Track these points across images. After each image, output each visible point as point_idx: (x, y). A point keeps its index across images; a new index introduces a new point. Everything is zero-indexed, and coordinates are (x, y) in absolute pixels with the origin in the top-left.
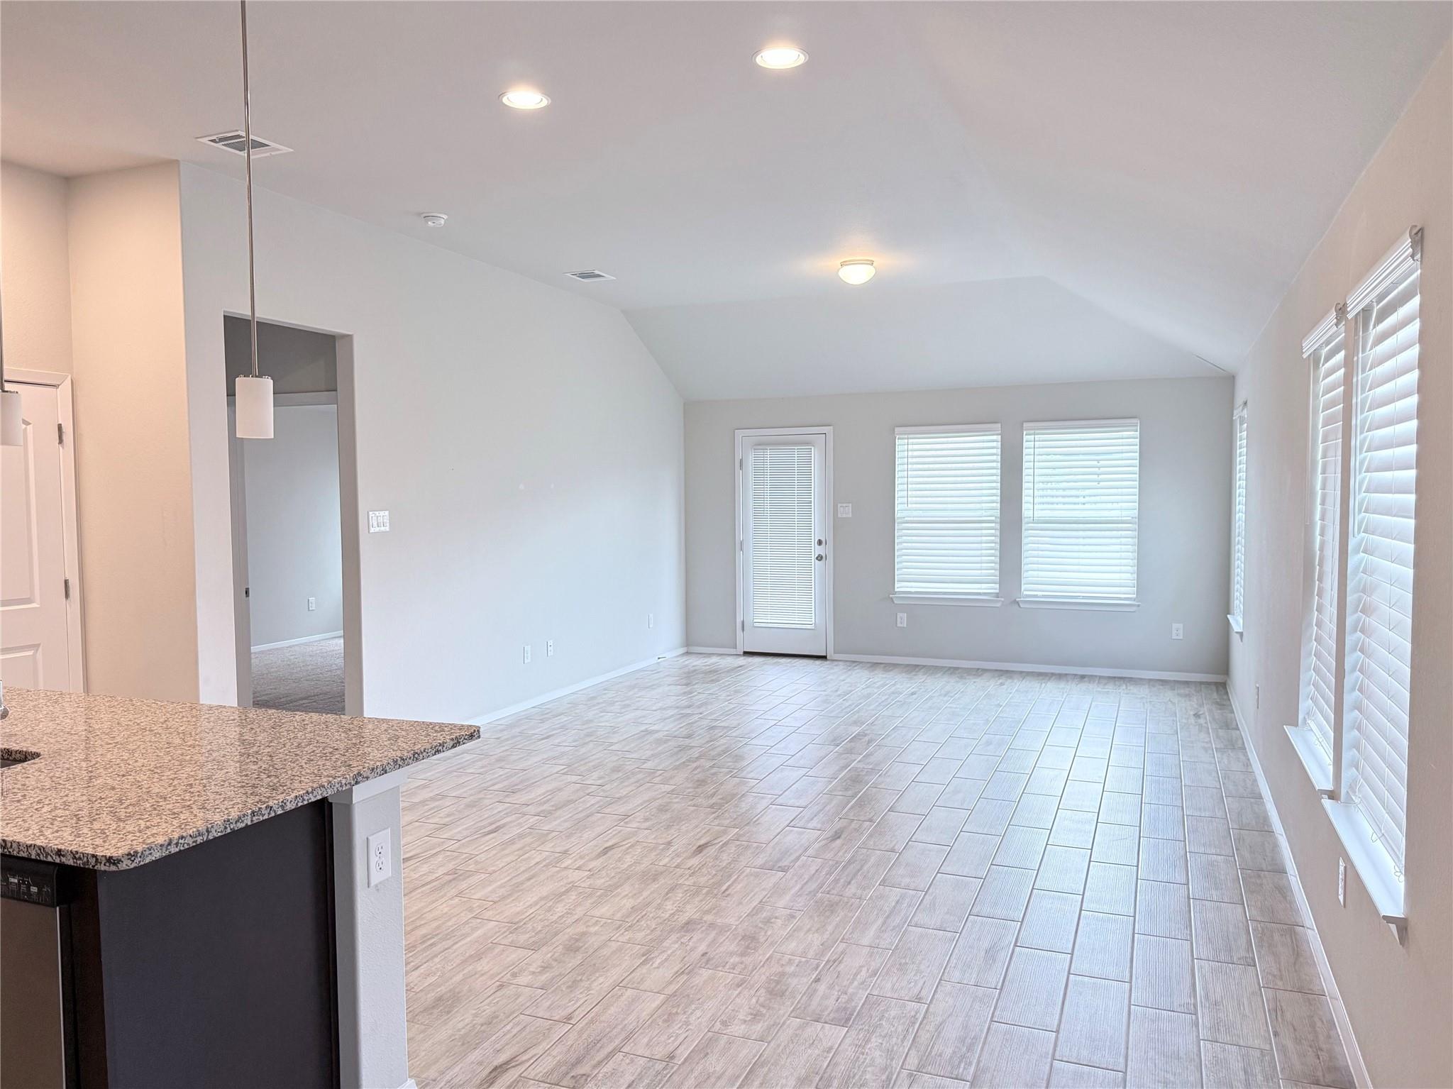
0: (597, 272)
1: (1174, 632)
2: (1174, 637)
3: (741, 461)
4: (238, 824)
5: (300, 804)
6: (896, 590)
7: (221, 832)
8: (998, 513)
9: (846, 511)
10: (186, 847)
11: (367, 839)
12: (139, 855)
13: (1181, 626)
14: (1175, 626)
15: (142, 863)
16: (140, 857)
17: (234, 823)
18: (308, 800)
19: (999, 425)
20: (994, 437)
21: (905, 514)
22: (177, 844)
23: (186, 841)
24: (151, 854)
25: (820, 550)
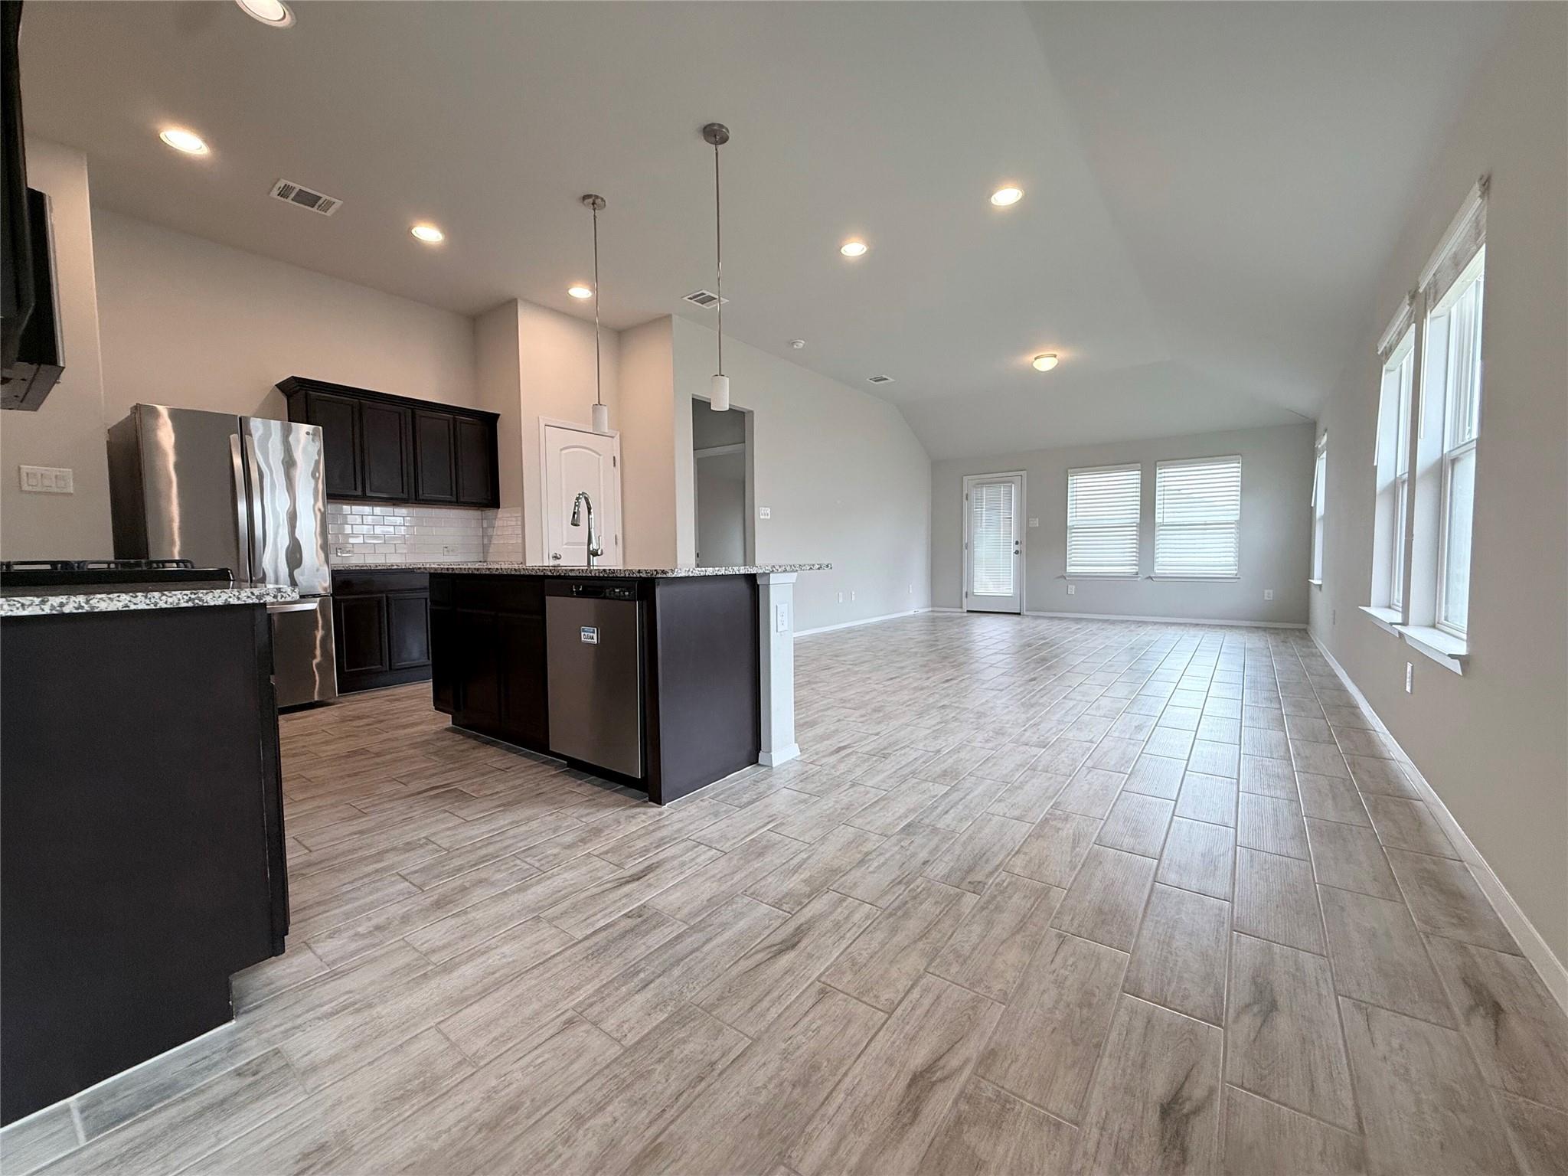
0: (884, 376)
1: (1266, 595)
2: (1266, 598)
3: (967, 495)
6: (1070, 569)
8: (1138, 521)
9: (1035, 523)
13: (1271, 591)
14: (1266, 591)
19: (1139, 465)
20: (1137, 472)
21: (1074, 523)
25: (1017, 548)
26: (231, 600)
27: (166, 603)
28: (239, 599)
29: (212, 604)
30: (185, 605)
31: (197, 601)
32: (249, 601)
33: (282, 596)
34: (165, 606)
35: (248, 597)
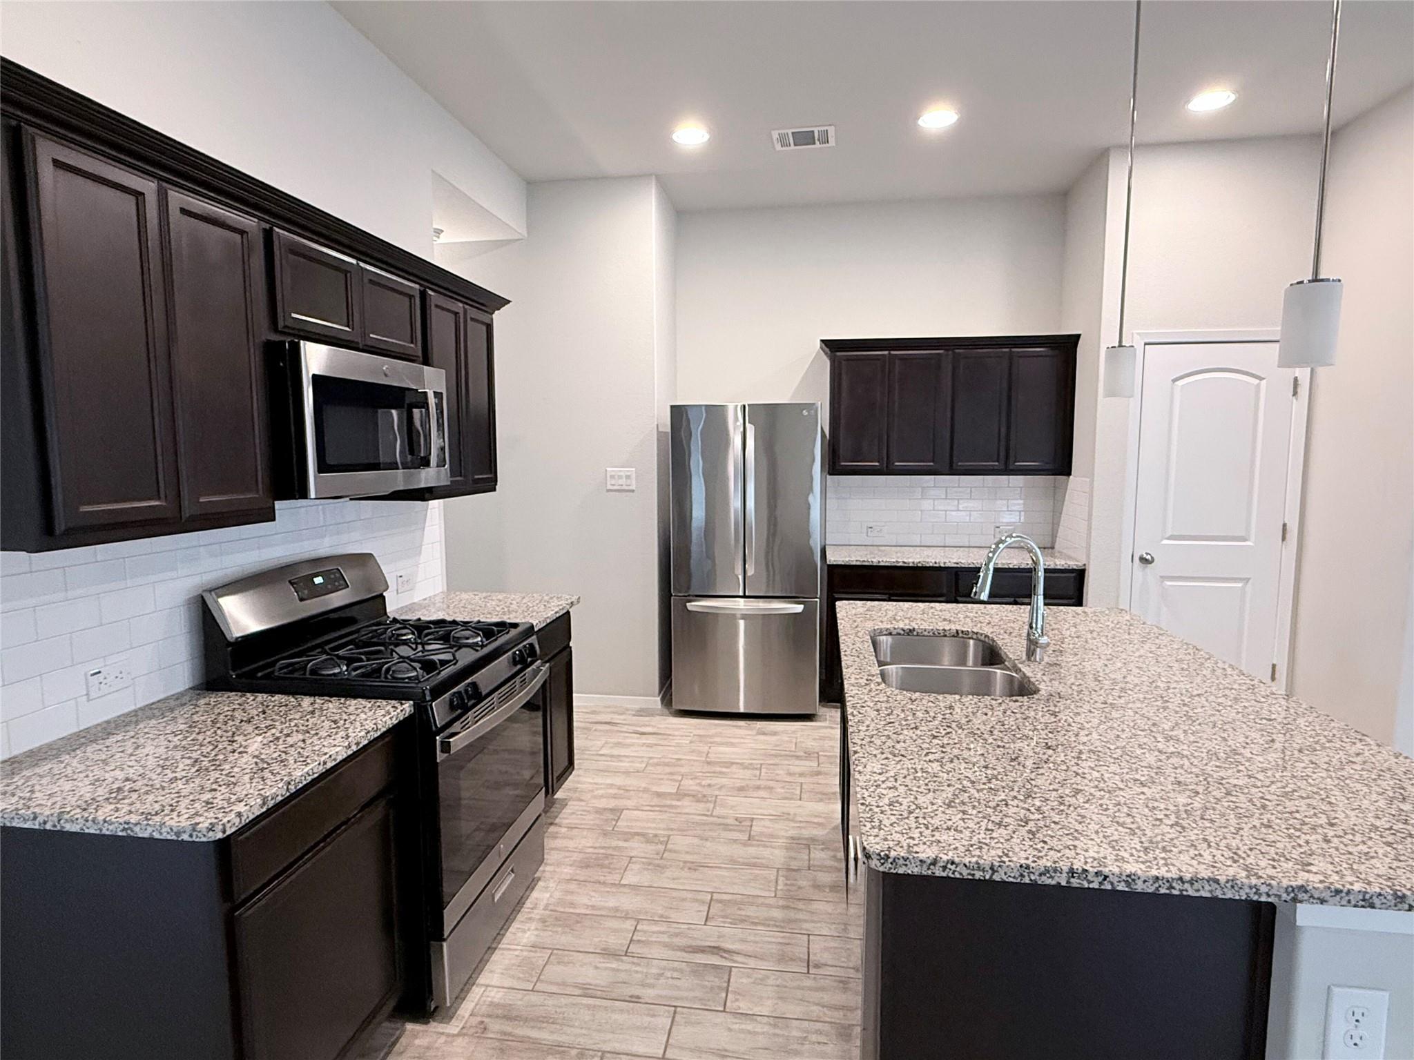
4: (1044, 878)
5: (1163, 891)
7: (1014, 877)
10: (957, 875)
11: (1329, 988)
12: (890, 860)
15: (892, 871)
16: (891, 863)
17: (1037, 874)
18: (1181, 891)
22: (944, 868)
23: (958, 869)
24: (906, 865)
26: (154, 834)
27: (108, 830)
28: (161, 834)
29: (140, 835)
30: (120, 834)
31: (129, 832)
32: (169, 837)
33: (197, 836)
34: (107, 833)
35: (168, 833)
